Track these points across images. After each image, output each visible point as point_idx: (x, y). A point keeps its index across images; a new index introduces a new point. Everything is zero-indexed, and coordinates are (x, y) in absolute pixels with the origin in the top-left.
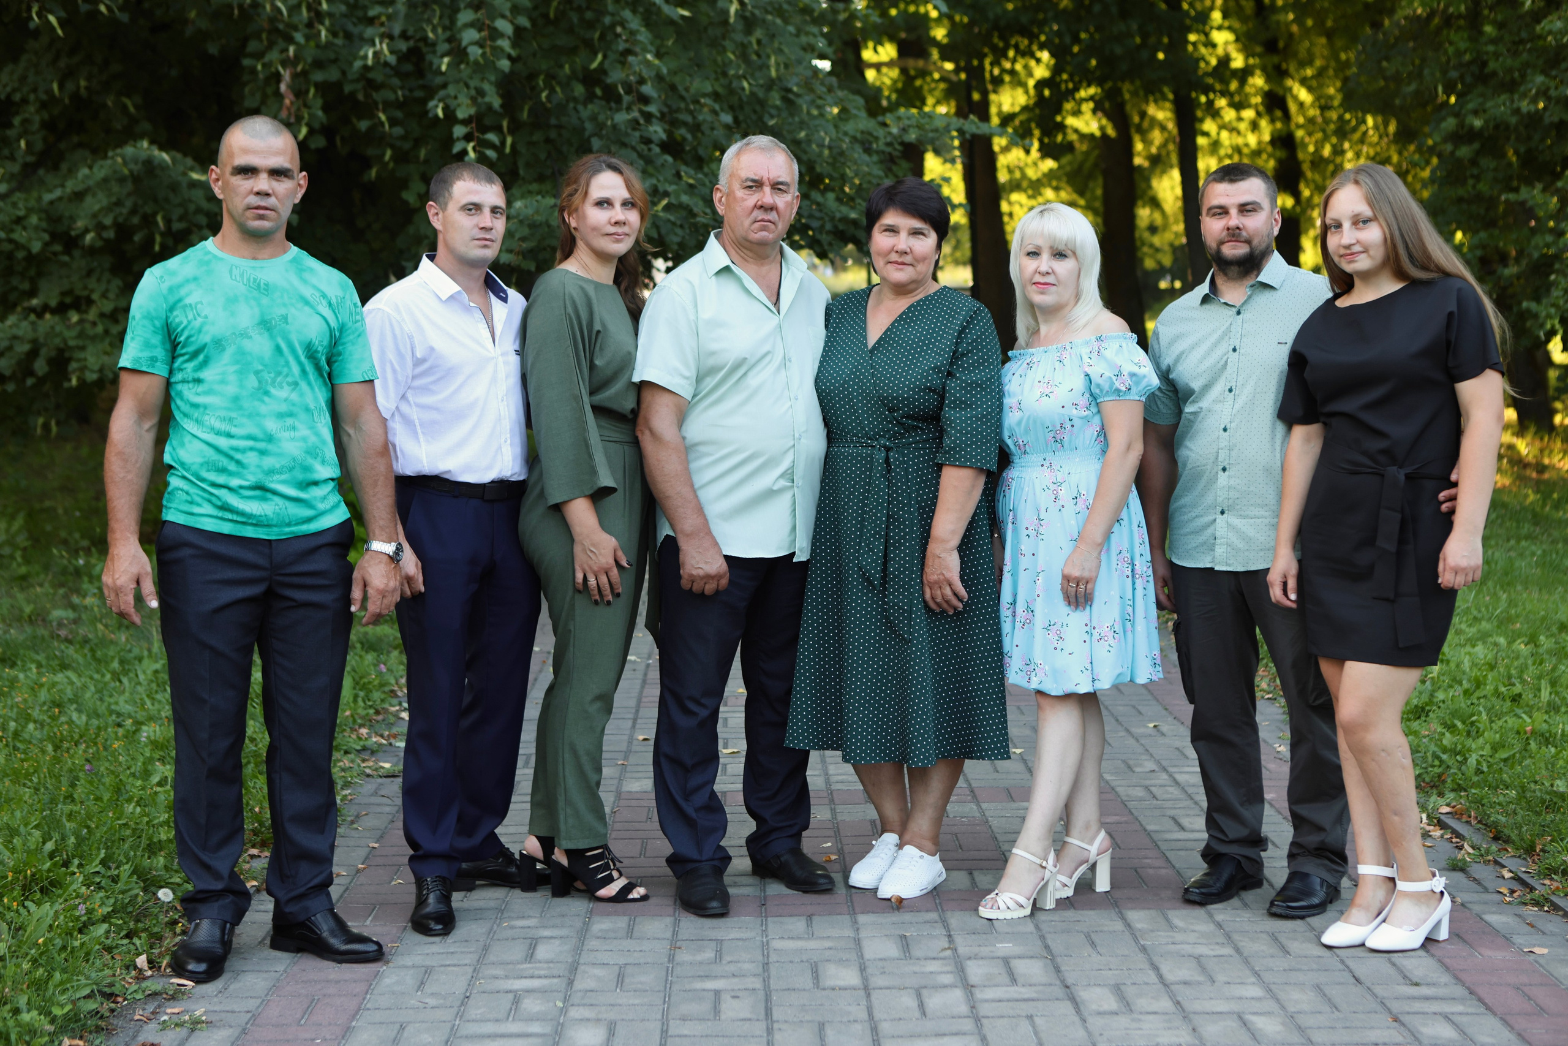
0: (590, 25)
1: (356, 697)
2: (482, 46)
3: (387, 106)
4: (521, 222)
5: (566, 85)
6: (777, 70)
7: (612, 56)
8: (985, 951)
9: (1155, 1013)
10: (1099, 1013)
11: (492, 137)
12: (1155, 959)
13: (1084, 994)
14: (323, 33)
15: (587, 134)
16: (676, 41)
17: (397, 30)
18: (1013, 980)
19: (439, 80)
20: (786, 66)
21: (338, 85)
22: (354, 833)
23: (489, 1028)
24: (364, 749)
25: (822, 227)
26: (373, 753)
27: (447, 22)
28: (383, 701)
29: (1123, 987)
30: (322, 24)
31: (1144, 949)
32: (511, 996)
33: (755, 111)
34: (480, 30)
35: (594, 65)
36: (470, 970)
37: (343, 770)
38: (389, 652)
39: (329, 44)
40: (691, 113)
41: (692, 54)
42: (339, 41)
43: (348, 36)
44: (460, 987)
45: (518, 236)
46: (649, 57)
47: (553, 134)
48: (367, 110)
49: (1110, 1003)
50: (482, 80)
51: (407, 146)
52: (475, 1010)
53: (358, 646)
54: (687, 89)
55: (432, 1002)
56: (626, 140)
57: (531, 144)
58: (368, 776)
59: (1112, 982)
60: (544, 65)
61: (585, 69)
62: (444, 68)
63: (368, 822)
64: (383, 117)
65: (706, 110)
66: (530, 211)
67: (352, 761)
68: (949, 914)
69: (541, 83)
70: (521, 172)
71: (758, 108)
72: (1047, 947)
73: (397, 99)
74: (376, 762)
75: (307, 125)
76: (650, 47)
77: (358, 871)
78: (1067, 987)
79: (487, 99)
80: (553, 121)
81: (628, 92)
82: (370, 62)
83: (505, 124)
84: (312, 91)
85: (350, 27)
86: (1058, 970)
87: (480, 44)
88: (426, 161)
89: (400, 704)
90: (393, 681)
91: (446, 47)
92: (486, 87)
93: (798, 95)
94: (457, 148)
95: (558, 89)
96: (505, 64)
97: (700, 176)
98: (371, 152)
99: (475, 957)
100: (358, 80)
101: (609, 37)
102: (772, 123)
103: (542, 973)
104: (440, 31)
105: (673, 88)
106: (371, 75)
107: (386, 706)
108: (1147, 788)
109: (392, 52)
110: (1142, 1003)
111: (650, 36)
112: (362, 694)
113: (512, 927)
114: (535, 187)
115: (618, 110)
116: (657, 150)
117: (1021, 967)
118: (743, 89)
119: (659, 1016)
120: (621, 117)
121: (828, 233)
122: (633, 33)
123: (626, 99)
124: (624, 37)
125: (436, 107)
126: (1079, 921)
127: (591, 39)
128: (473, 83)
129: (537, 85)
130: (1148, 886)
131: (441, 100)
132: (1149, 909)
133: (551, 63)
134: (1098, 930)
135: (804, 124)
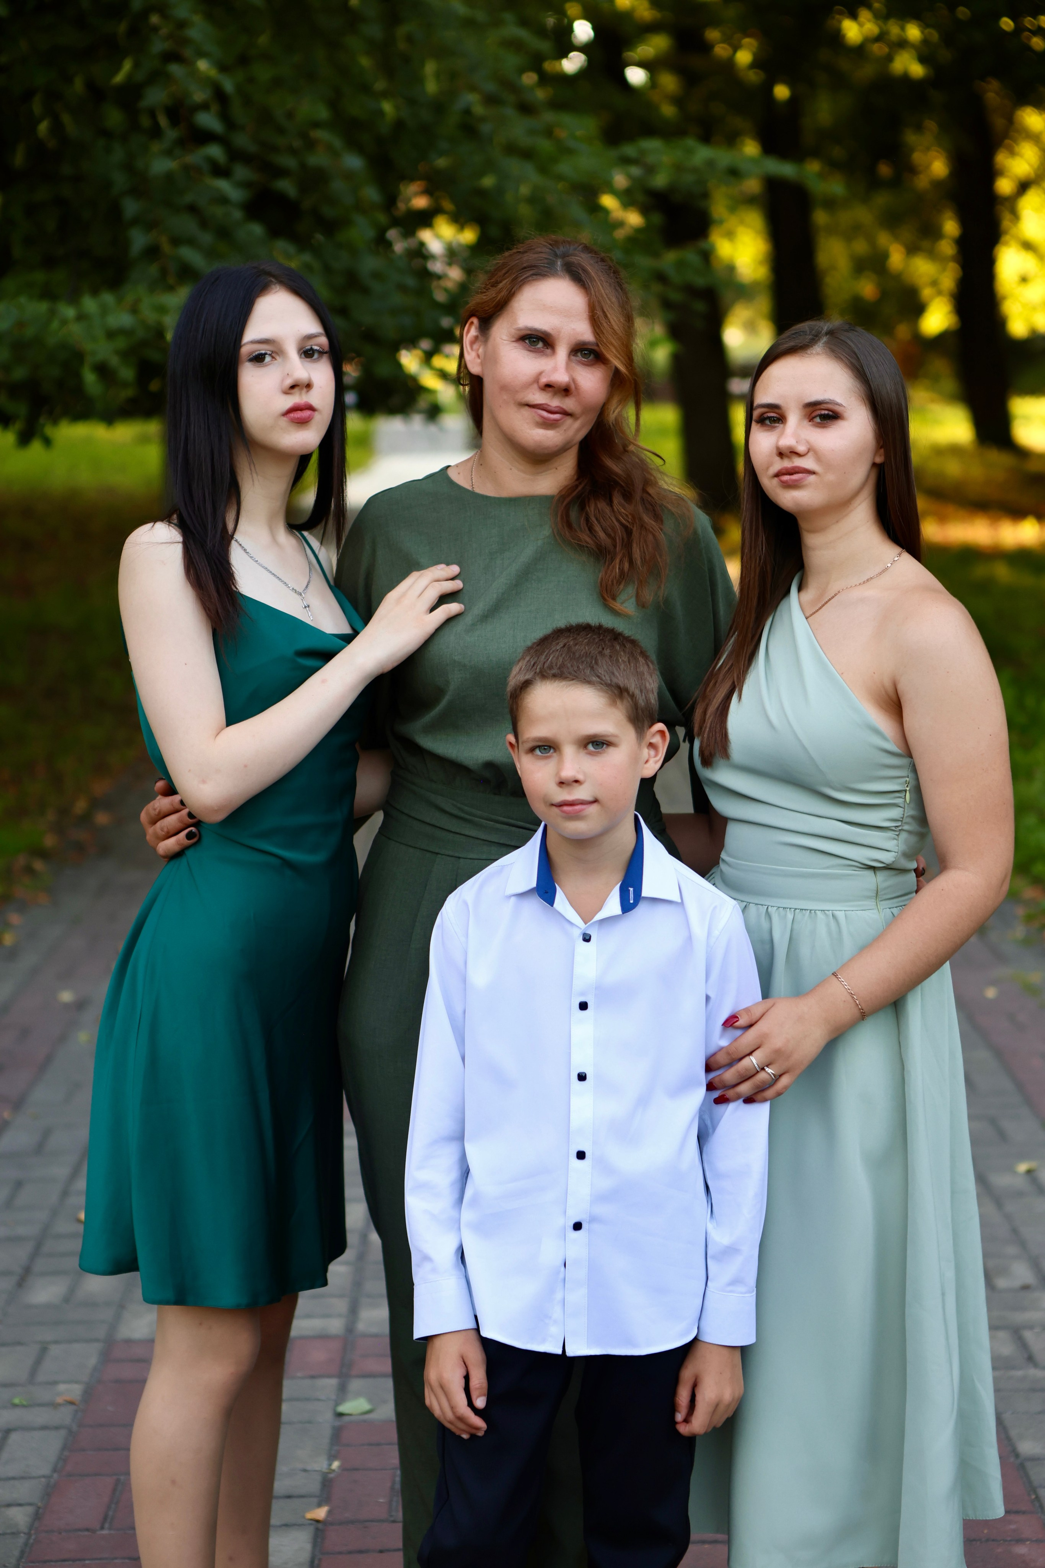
0: (115, 11)
7: (147, 63)
15: (117, 190)
16: (274, 37)
20: (452, 77)
35: (119, 78)
41: (297, 58)
46: (204, 66)
47: (66, 191)
54: (289, 116)
60: (41, 78)
61: (107, 84)
65: (321, 149)
69: (37, 107)
70: (18, 252)
80: (66, 170)
81: (174, 122)
101: (143, 31)
105: (265, 118)
114: (39, 276)
116: (237, 214)
118: (383, 113)
122: (182, 25)
123: (171, 134)
124: (164, 31)
127: (114, 35)
129: (30, 111)
133: (53, 75)
135: (490, 166)
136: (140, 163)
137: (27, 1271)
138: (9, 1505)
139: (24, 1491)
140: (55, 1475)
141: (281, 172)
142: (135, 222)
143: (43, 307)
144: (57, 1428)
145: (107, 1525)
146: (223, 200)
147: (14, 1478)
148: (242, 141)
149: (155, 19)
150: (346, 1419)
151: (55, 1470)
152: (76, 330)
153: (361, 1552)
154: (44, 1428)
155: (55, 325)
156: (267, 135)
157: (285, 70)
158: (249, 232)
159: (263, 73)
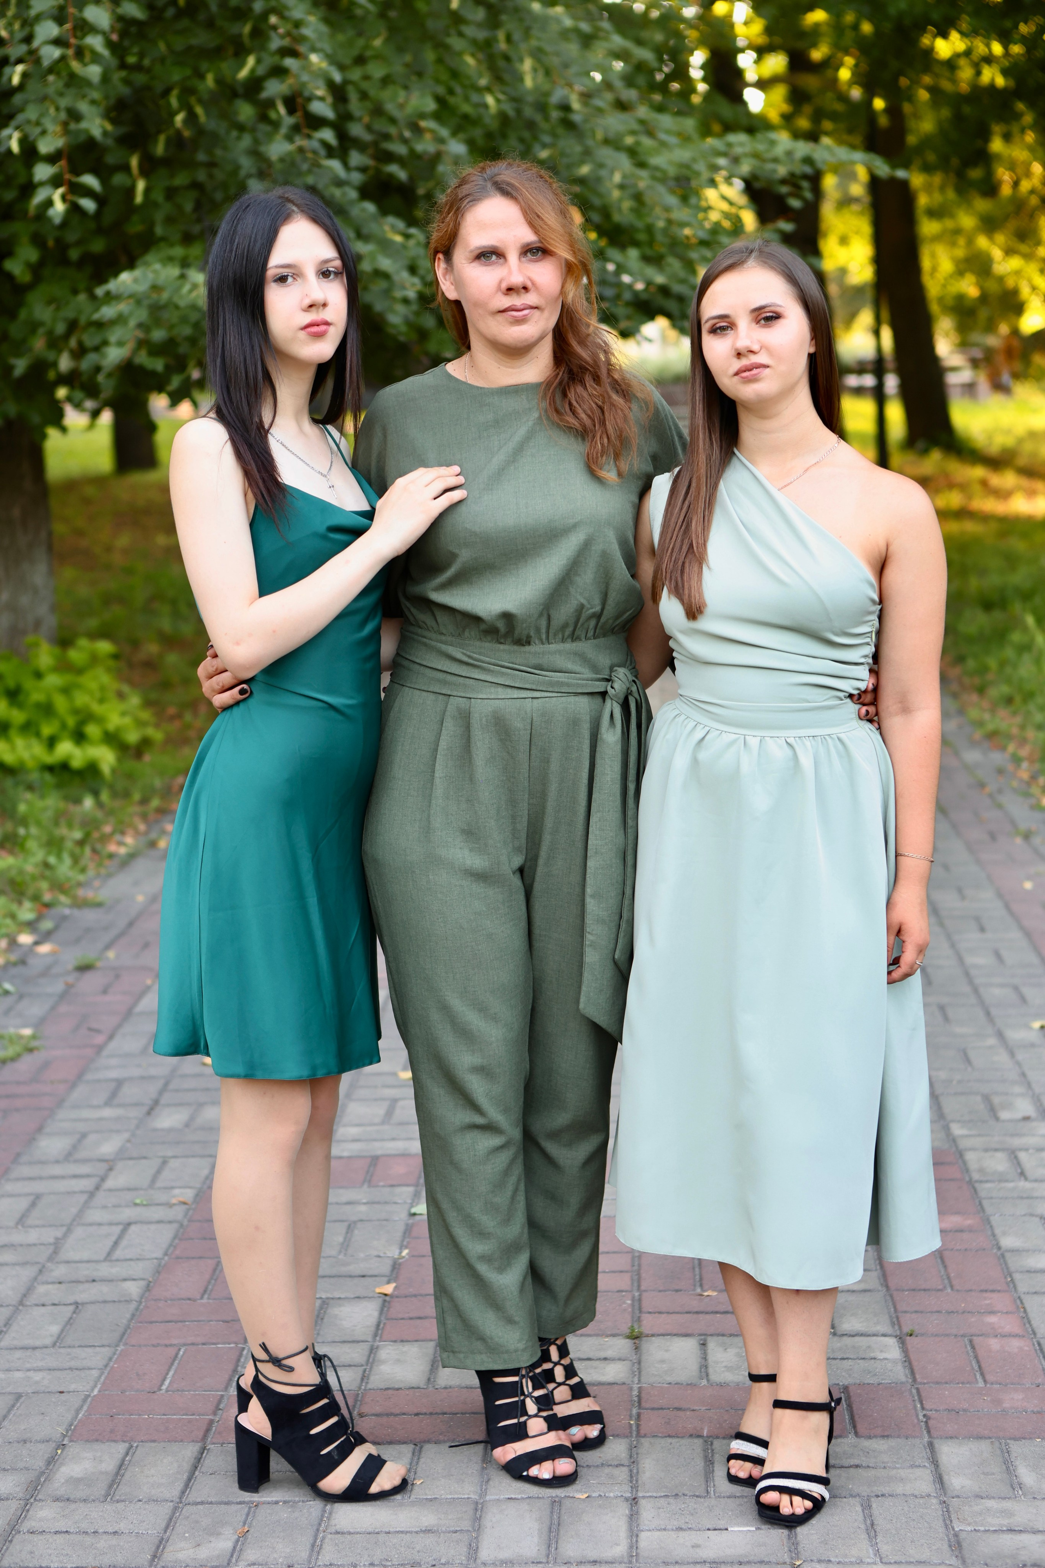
0: (241, 14)
2: (64, 45)
4: (139, 302)
5: (213, 102)
6: (534, 79)
7: (266, 59)
11: (90, 180)
15: (243, 173)
16: (387, 40)
20: (548, 73)
25: (618, 297)
33: (522, 140)
34: (63, 22)
35: (244, 73)
40: (405, 141)
41: (408, 58)
45: (132, 323)
46: (316, 59)
47: (201, 176)
50: (84, 96)
54: (400, 108)
57: (171, 191)
60: (176, 75)
61: (232, 79)
62: (16, 80)
65: (428, 136)
66: (143, 289)
69: (174, 101)
70: (159, 230)
71: (526, 135)
76: (321, 45)
79: (84, 125)
80: (201, 157)
81: (291, 111)
83: (134, 162)
87: (58, 42)
91: (22, 49)
92: (83, 107)
94: (40, 197)
96: (94, 72)
97: (413, 231)
101: (264, 30)
102: (544, 154)
104: (17, 26)
108: (1013, 1155)
111: (324, 28)
114: (178, 251)
116: (353, 194)
118: (486, 106)
121: (628, 304)
122: (298, 24)
123: (288, 121)
124: (281, 31)
125: (10, 137)
126: (857, 1466)
127: (240, 35)
128: (64, 103)
129: (169, 104)
130: (985, 1381)
131: (17, 128)
132: (980, 1437)
133: (188, 72)
134: (886, 1490)
135: (587, 153)
136: (262, 149)
137: (156, 1102)
138: (125, 1280)
139: (140, 1269)
140: (166, 1258)
141: (389, 157)
143: (175, 271)
144: (170, 1222)
145: (206, 1296)
147: (131, 1260)
148: (356, 130)
149: (273, 19)
150: (417, 1218)
151: (166, 1254)
153: (420, 1318)
154: (159, 1222)
155: (186, 288)
156: (381, 125)
157: (398, 69)
158: (364, 210)
159: (377, 71)
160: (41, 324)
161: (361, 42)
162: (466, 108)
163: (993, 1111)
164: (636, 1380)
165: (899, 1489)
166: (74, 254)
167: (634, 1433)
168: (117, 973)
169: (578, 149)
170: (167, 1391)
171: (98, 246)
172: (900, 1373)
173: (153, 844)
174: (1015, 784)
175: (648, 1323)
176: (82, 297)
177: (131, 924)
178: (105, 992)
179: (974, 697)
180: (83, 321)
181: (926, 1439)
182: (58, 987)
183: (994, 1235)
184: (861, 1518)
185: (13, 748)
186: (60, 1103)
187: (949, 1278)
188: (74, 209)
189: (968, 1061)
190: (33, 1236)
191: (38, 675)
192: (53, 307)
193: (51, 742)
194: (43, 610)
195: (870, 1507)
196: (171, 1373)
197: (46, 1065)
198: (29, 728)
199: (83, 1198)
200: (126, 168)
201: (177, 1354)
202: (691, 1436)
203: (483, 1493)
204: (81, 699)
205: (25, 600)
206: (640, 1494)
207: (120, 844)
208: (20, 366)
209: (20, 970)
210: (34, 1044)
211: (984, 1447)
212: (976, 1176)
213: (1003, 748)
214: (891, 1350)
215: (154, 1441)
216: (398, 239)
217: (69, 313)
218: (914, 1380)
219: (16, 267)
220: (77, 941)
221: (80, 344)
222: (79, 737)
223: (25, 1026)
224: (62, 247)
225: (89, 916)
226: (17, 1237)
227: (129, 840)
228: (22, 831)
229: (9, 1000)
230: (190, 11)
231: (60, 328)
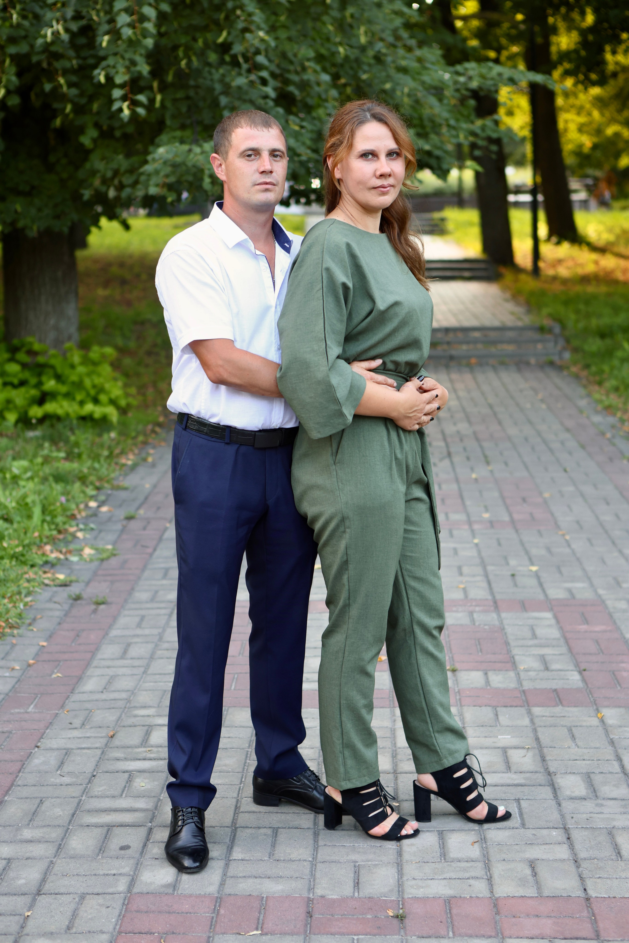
0: (219, 8)
1: (43, 521)
2: (134, 27)
3: (65, 72)
4: (166, 163)
5: (202, 55)
6: (366, 39)
7: (234, 33)
8: (488, 742)
9: (615, 799)
10: (572, 798)
11: (142, 98)
12: (619, 751)
13: (562, 781)
14: (15, 16)
15: (217, 92)
17: (70, 13)
18: (508, 767)
19: (101, 53)
20: (373, 35)
21: (27, 56)
22: (30, 634)
23: (107, 803)
24: (46, 563)
26: (53, 565)
27: (107, 8)
28: (64, 523)
29: (592, 776)
30: (14, 8)
31: (612, 742)
32: (126, 775)
33: (352, 68)
34: (132, 14)
35: (221, 40)
36: (99, 752)
37: (28, 581)
38: (73, 482)
39: (19, 25)
40: (298, 74)
41: (299, 27)
42: (26, 23)
43: (37, 17)
44: (89, 767)
45: (162, 174)
46: (261, 34)
47: (192, 93)
48: (51, 75)
49: (581, 789)
50: (135, 52)
51: (83, 101)
52: (98, 788)
53: (51, 479)
54: (295, 55)
55: (67, 780)
56: (247, 97)
57: (175, 100)
58: (47, 585)
59: (584, 771)
60: (183, 40)
61: (215, 43)
62: (104, 44)
63: (43, 624)
64: (62, 81)
65: (310, 71)
66: (170, 156)
67: (36, 573)
68: (465, 709)
69: (181, 53)
70: (168, 122)
71: (355, 65)
72: (537, 739)
73: (72, 66)
74: (53, 574)
75: (6, 87)
76: (263, 25)
77: (29, 665)
78: (549, 774)
79: (138, 68)
80: (192, 83)
81: (247, 60)
82: (49, 38)
83: (155, 85)
84: (8, 61)
85: (38, 10)
86: (543, 759)
87: (131, 25)
88: (98, 113)
89: (77, 525)
90: (73, 506)
91: (105, 27)
92: (138, 59)
93: (385, 55)
94: (115, 106)
95: (194, 59)
96: (149, 42)
98: (56, 105)
99: (104, 741)
100: (43, 52)
101: (233, 17)
102: (364, 77)
103: (152, 756)
104: (102, 14)
105: (284, 55)
106: (53, 48)
107: (67, 526)
109: (67, 30)
110: (606, 790)
111: (264, 17)
112: (48, 518)
113: (136, 716)
114: (178, 133)
115: (240, 74)
116: (271, 103)
117: (515, 756)
118: (339, 53)
119: (235, 795)
120: (241, 81)
122: (250, 15)
123: (245, 66)
124: (242, 18)
125: (99, 74)
126: (564, 717)
127: (219, 19)
128: (127, 56)
129: (178, 55)
130: (621, 687)
131: (103, 69)
132: (619, 707)
133: (189, 38)
134: (579, 724)
135: (389, 78)
136: (227, 80)
142: (225, 108)
146: (266, 97)
148: (273, 67)
149: (238, 12)
152: (201, 158)
155: (192, 156)
156: (285, 65)
157: (293, 33)
158: (278, 112)
159: (283, 34)
160: (98, 171)
161: (273, 18)
162: (323, 51)
163: (618, 584)
164: (456, 686)
165: (584, 724)
166: (118, 134)
167: (459, 705)
168: (148, 521)
169: (384, 74)
170: (234, 689)
171: (130, 130)
172: (581, 684)
173: (145, 460)
174: (622, 433)
175: (457, 666)
176: (121, 157)
177: (146, 498)
178: (144, 529)
179: (596, 388)
180: (122, 169)
181: (595, 707)
182: (119, 527)
183: (622, 634)
184: (568, 733)
185: (61, 407)
186: (139, 578)
187: (601, 649)
188: (134, 113)
189: (604, 562)
190: (147, 632)
191: (73, 367)
192: (104, 162)
193: (82, 403)
194: (73, 329)
195: (571, 730)
196: (234, 684)
197: (125, 562)
198: (68, 396)
199: (166, 617)
200: (151, 88)
201: (234, 678)
202: (486, 706)
203: (394, 725)
204: (97, 381)
205: (63, 324)
206: (466, 725)
207: (128, 459)
208: (87, 194)
209: (93, 519)
210: (115, 552)
211: (622, 710)
212: (612, 610)
213: (614, 415)
214: (575, 677)
215: (235, 707)
216: (297, 128)
217: (114, 165)
218: (588, 687)
219: (86, 140)
220: (120, 506)
221: (120, 182)
222: (96, 401)
223: (108, 544)
224: (112, 129)
225: (123, 494)
226: (139, 632)
227: (131, 456)
228: (76, 450)
229: (95, 533)
230: (192, 6)
231: (109, 174)
